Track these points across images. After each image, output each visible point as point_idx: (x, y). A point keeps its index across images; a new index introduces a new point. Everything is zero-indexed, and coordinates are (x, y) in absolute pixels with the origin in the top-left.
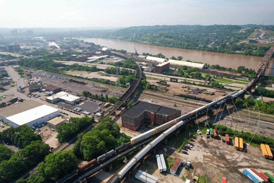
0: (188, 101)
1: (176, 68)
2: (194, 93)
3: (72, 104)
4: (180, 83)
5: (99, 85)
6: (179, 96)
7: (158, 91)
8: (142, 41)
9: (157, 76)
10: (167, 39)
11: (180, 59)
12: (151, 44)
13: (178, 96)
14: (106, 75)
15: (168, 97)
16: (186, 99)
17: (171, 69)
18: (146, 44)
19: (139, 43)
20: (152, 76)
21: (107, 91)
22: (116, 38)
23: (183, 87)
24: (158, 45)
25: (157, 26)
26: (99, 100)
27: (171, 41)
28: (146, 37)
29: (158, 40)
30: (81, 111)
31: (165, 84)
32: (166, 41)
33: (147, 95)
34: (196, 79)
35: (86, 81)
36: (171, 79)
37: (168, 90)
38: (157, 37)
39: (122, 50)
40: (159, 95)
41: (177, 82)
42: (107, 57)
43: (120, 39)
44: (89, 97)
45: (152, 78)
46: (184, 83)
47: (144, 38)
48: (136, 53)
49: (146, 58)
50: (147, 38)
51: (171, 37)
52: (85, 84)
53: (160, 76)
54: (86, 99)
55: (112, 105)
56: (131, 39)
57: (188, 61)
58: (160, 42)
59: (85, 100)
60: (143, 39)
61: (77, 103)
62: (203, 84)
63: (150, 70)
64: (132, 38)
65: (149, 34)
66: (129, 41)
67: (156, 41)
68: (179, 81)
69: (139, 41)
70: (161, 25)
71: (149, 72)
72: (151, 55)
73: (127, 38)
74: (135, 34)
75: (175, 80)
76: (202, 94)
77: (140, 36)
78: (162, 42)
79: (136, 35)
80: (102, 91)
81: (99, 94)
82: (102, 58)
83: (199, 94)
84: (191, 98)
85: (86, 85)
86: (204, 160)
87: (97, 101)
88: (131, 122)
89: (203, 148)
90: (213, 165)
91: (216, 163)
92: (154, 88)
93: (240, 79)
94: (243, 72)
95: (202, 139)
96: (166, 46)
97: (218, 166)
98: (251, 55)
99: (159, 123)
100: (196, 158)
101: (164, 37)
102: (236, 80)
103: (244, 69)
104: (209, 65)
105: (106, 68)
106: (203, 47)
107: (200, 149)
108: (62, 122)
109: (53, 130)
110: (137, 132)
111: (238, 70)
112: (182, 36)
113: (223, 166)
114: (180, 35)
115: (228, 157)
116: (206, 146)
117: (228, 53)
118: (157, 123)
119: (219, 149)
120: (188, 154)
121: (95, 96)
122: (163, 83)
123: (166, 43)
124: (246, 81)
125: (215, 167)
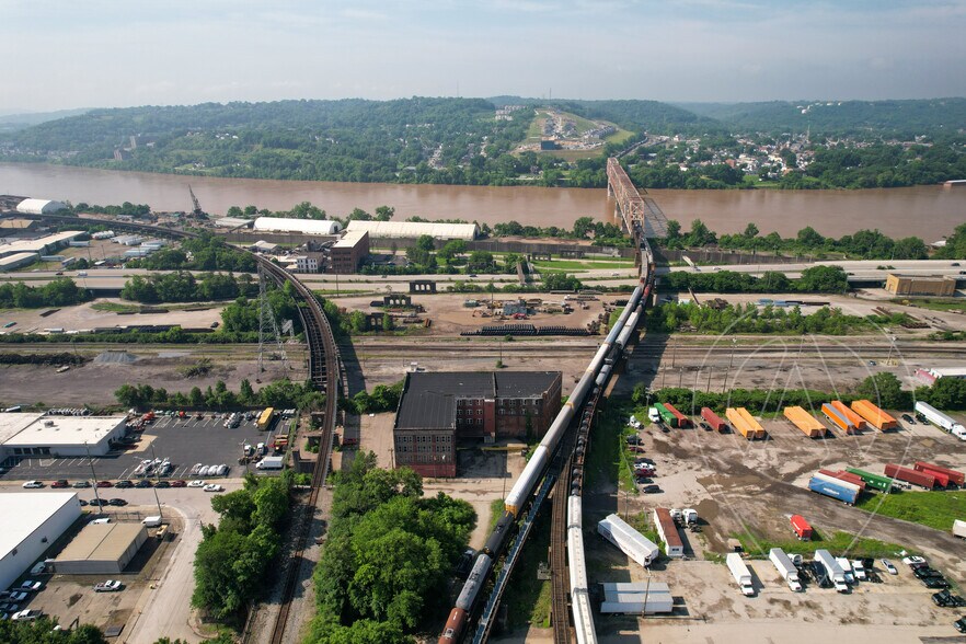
0: (517, 344)
1: (395, 248)
2: (517, 318)
3: (101, 454)
4: (443, 292)
5: (156, 354)
6: (483, 334)
7: (396, 333)
8: (178, 165)
9: (350, 281)
10: (278, 151)
11: (385, 215)
12: (224, 175)
13: (478, 334)
14: (144, 312)
15: (446, 344)
16: (511, 340)
17: (376, 251)
18: (201, 174)
19: (166, 171)
20: (343, 287)
21: (212, 367)
22: (45, 160)
23: (468, 305)
24: (252, 175)
25: (211, 105)
26: (215, 407)
27: (299, 158)
28: (187, 148)
29: (242, 158)
30: (171, 468)
31: (405, 306)
32: (277, 160)
33: (382, 353)
34: (483, 273)
35: (81, 351)
36: (413, 285)
37: (430, 323)
38: (238, 148)
39: (128, 205)
40: (419, 344)
41: (433, 291)
42: (77, 238)
43: (66, 163)
44: (157, 408)
45: (344, 292)
46: (457, 291)
47: (185, 154)
48: (198, 211)
49: (251, 225)
50: (196, 153)
51: (291, 145)
52: (82, 361)
53: (362, 282)
54: (152, 419)
55: (289, 416)
56: (119, 157)
57: (416, 220)
58: (256, 164)
59: (151, 424)
60: (179, 157)
61: (119, 443)
62: (519, 285)
63: (313, 264)
64: (126, 155)
65: (199, 137)
66: (115, 168)
67: (237, 161)
68: (439, 287)
69: (162, 165)
70: (224, 103)
71: (308, 272)
72: (266, 214)
73: (103, 156)
74: (133, 139)
75: (428, 287)
76: (539, 315)
77: (160, 145)
78: (266, 165)
79: (142, 142)
80: (192, 373)
81: (185, 388)
82: (57, 243)
83: (531, 316)
84: (522, 334)
85: (89, 366)
86: (709, 492)
87: (207, 416)
88: (436, 449)
89: (680, 462)
90: (738, 495)
91: (741, 489)
92: (380, 323)
93: (597, 255)
94: (588, 235)
95: (655, 441)
96: (283, 177)
97: (750, 493)
98: (562, 184)
99: (512, 430)
100: (689, 493)
101: (265, 146)
102: (587, 258)
103: (592, 226)
104: (485, 227)
105: (131, 281)
106: (418, 172)
107: (677, 468)
108: (139, 535)
109: (117, 584)
110: (465, 480)
111: (577, 230)
112: (326, 136)
113: (758, 489)
114: (319, 134)
115: (750, 465)
116: (682, 454)
117: (500, 185)
118: (504, 429)
119: (715, 451)
120: (662, 491)
121: (189, 397)
122: (398, 301)
123: (283, 167)
124: (614, 258)
125: (748, 499)
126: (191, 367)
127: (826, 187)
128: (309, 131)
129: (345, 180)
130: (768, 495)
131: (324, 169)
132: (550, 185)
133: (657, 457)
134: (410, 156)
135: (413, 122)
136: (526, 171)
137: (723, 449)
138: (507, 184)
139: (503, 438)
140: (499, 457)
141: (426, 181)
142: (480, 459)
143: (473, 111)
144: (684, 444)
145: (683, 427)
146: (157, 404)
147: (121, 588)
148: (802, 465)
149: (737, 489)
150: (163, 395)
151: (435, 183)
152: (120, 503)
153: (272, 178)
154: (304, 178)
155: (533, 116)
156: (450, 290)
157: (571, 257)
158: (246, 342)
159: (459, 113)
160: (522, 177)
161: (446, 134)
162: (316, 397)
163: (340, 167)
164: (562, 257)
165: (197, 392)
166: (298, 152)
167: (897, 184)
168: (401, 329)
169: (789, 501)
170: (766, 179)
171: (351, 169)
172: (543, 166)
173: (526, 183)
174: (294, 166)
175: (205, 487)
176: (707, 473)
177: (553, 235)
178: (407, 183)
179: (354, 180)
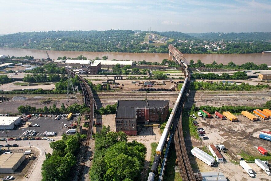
0: (150, 93)
1: (109, 68)
2: (149, 86)
3: (11, 129)
4: (125, 79)
5: (33, 97)
6: (139, 91)
7: (111, 91)
8: (43, 47)
9: (96, 77)
10: (73, 43)
11: (105, 59)
12: (56, 50)
13: (137, 91)
14: (30, 85)
15: (127, 94)
16: (148, 92)
17: (103, 69)
18: (50, 50)
19: (39, 49)
20: (93, 78)
21: (51, 101)
22: (3, 46)
23: (133, 83)
24: (65, 50)
25: (53, 31)
26: (52, 113)
27: (79, 45)
28: (46, 43)
29: (62, 45)
30: (36, 133)
31: (113, 83)
32: (72, 46)
33: (107, 96)
34: (136, 74)
35: (8, 96)
36: (115, 77)
37: (122, 88)
38: (61, 42)
39: (27, 56)
40: (119, 94)
41: (122, 79)
42: (10, 65)
43: (10, 47)
44: (32, 114)
45: (94, 79)
46: (129, 79)
47: (45, 44)
48: (48, 58)
49: (64, 62)
50: (48, 44)
51: (77, 42)
52: (8, 99)
53: (99, 77)
54: (30, 117)
55: (78, 116)
56: (25, 45)
57: (114, 60)
58: (66, 47)
59: (30, 118)
60: (43, 45)
61: (17, 126)
62: (148, 77)
63: (84, 71)
64: (27, 45)
65: (49, 40)
66: (24, 48)
67: (61, 46)
68: (123, 78)
69: (38, 47)
70: (57, 31)
71: (82, 74)
72: (69, 59)
73: (21, 45)
74: (30, 40)
75: (120, 78)
76: (155, 86)
77: (37, 42)
78: (69, 47)
79: (32, 41)
80: (45, 103)
81: (43, 107)
82: (4, 66)
83: (153, 86)
84: (151, 91)
85: (10, 101)
86: (225, 139)
87: (50, 116)
88: (130, 125)
89: (212, 129)
90: (235, 140)
91: (235, 138)
92: (106, 88)
93: (170, 69)
94: (166, 64)
95: (202, 122)
96: (74, 50)
97: (239, 139)
98: (155, 52)
99: (154, 119)
100: (218, 139)
101: (69, 42)
102: (167, 70)
103: (167, 61)
104: (135, 62)
105: (26, 76)
106: (114, 49)
107: (212, 131)
108: (22, 158)
109: (12, 177)
110: (140, 136)
111: (163, 63)
112: (86, 40)
113: (241, 138)
114: (84, 39)
115: (236, 130)
116: (212, 127)
117: (138, 52)
118: (151, 119)
119: (222, 125)
120: (209, 139)
121: (43, 110)
122: (111, 82)
123: (74, 48)
124: (175, 70)
125: (239, 141)
126: (45, 101)
127: (231, 53)
128: (81, 38)
129: (92, 51)
130: (245, 140)
131: (86, 48)
132: (152, 52)
133: (204, 127)
134: (111, 45)
135: (111, 36)
136: (145, 49)
137: (225, 125)
138: (140, 52)
139: (151, 122)
140: (150, 128)
141: (116, 51)
142: (144, 129)
143: (128, 33)
144: (212, 123)
145: (210, 118)
146: (32, 112)
147: (13, 179)
148: (253, 130)
149: (234, 138)
150: (34, 109)
151: (118, 52)
152: (16, 146)
153: (71, 51)
154: (80, 51)
155: (146, 34)
156: (127, 79)
157: (162, 70)
158: (63, 93)
159: (124, 34)
160: (144, 50)
161: (121, 39)
162: (87, 109)
163: (91, 48)
164: (160, 70)
165: (46, 108)
166: (78, 44)
167: (250, 53)
168: (112, 90)
169: (254, 142)
170: (214, 51)
171: (94, 48)
172: (150, 47)
173: (145, 52)
174: (77, 47)
175: (48, 140)
176: (222, 132)
177: (156, 64)
178: (110, 52)
179: (95, 51)
